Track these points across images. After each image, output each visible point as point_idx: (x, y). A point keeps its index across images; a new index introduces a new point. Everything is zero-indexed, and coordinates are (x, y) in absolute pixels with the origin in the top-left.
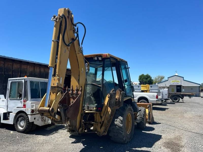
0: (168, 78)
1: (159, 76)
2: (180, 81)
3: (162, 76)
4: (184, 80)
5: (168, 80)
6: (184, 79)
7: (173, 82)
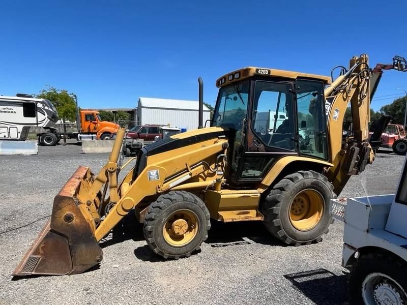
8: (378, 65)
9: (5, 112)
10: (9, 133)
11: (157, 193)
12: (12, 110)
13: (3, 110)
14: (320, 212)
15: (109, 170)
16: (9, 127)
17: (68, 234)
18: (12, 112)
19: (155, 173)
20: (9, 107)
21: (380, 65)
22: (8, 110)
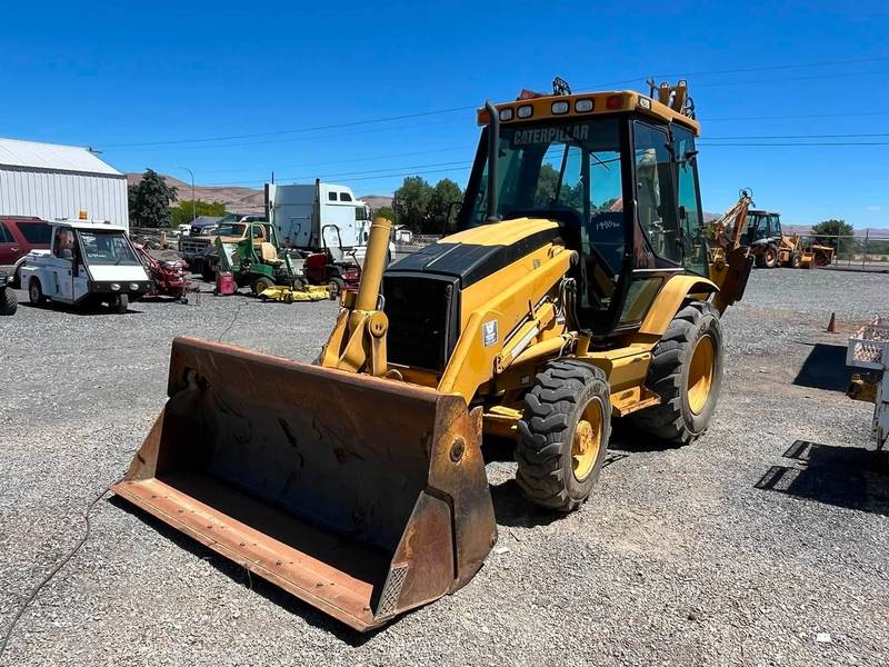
8: (524, 91)
11: (495, 374)
14: (707, 378)
15: (374, 330)
17: (455, 493)
19: (492, 327)
21: (528, 93)
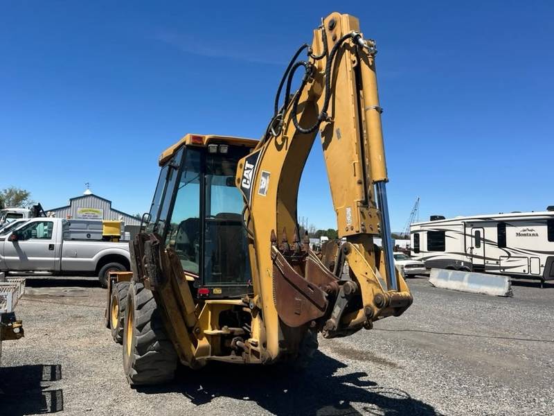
0: (71, 200)
1: (11, 191)
2: (102, 211)
3: (21, 192)
4: (111, 209)
5: (70, 206)
6: (112, 207)
7: (84, 213)
9: (525, 235)
10: (529, 266)
12: (533, 232)
13: (523, 233)
16: (529, 256)
18: (533, 235)
20: (530, 228)
22: (529, 232)
